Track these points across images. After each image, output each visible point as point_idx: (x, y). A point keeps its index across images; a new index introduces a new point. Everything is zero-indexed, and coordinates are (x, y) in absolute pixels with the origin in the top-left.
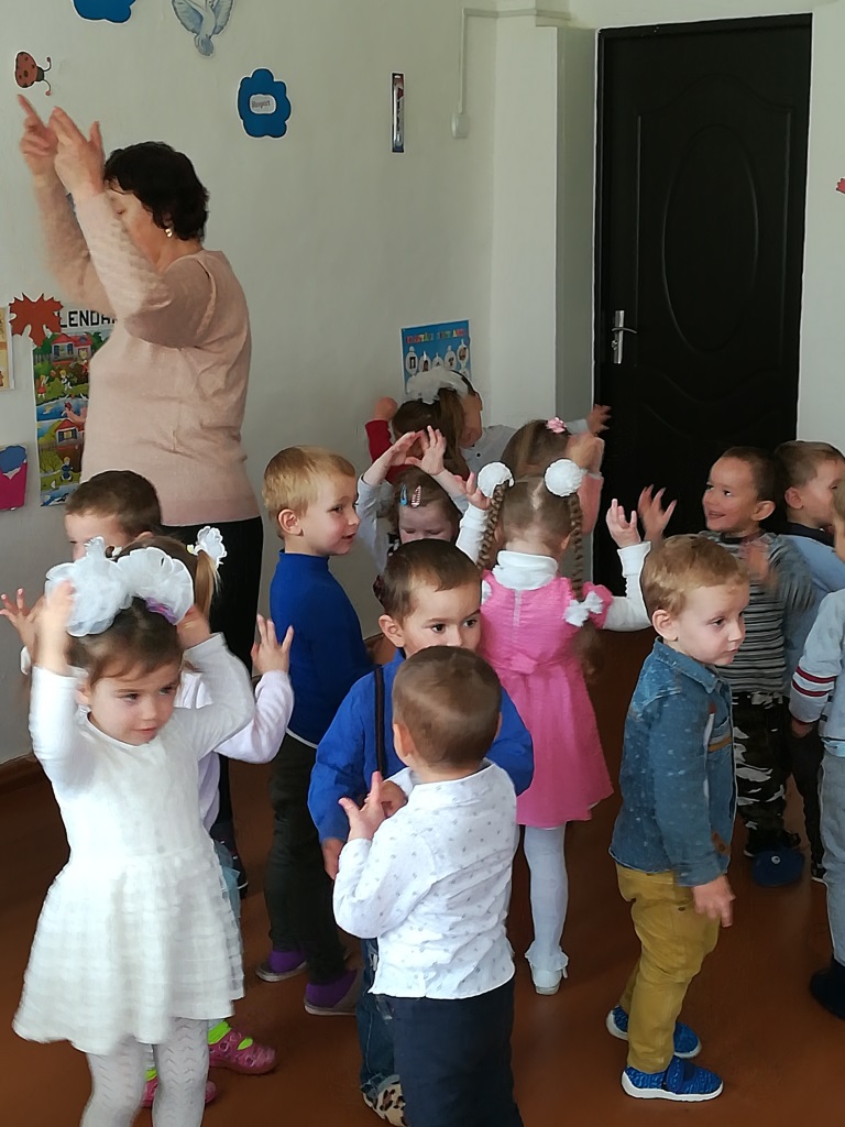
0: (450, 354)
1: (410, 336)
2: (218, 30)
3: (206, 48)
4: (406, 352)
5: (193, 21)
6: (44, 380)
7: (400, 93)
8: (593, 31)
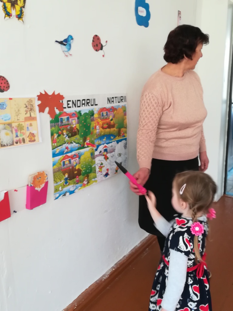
6: (56, 136)
7: (180, 18)
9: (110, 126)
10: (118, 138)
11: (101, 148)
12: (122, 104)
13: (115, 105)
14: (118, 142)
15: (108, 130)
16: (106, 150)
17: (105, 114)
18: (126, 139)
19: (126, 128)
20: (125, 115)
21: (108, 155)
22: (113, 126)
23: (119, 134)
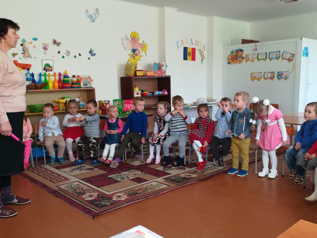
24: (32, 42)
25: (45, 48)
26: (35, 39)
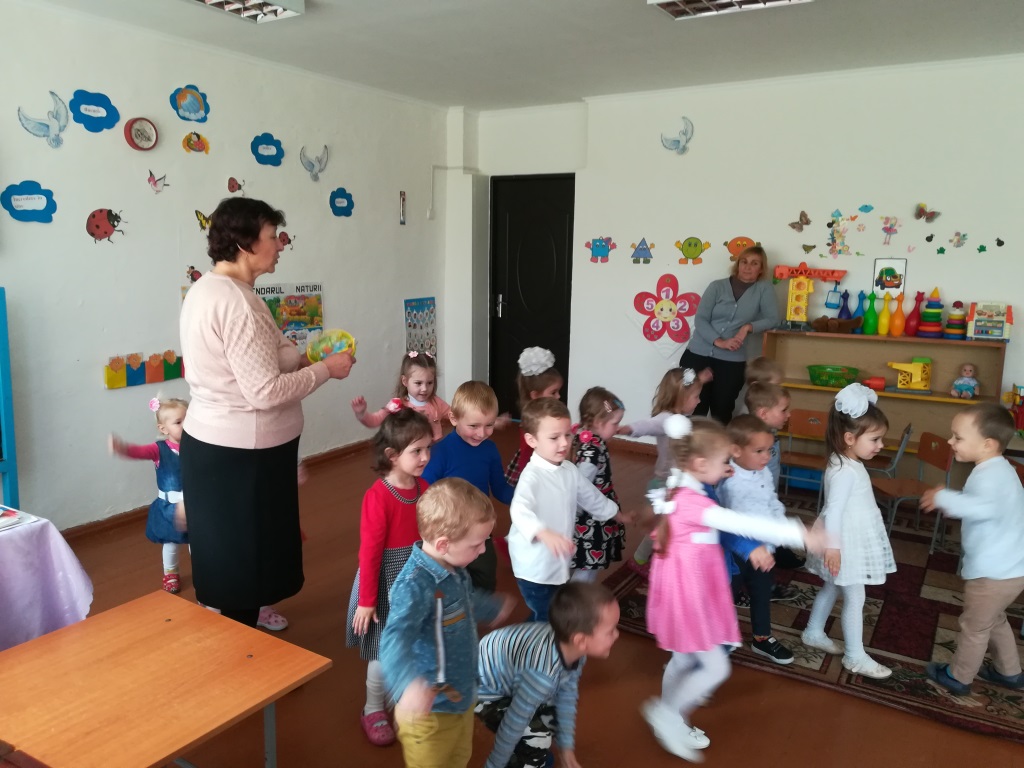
0: (426, 311)
1: (408, 303)
2: (321, 170)
3: (316, 178)
4: (406, 309)
5: (310, 166)
7: (404, 200)
8: (487, 177)
9: (299, 313)
10: (310, 326)
11: (288, 333)
12: (314, 293)
13: (305, 293)
14: (310, 330)
15: (297, 317)
16: (294, 336)
17: (293, 301)
18: (321, 328)
19: (321, 316)
20: (320, 303)
21: (298, 342)
22: (304, 314)
23: (312, 322)
24: (856, 217)
25: (889, 230)
26: (866, 209)
